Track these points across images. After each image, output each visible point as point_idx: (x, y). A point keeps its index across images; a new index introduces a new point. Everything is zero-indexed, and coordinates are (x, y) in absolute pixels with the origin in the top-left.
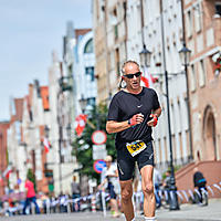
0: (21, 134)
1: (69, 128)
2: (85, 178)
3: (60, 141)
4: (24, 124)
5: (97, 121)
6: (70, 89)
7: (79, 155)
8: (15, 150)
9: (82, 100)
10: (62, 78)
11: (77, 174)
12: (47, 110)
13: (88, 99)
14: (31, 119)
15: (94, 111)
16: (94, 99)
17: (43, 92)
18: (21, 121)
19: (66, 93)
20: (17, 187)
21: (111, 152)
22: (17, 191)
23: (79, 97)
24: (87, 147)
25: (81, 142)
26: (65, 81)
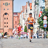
0: (24, 16)
1: (37, 15)
4: (25, 13)
5: (45, 13)
6: (38, 4)
8: (22, 20)
9: (41, 7)
10: (36, 1)
11: (38, 28)
12: (31, 10)
13: (43, 7)
14: (27, 12)
16: (44, 7)
17: (30, 5)
18: (24, 13)
22: (22, 32)
24: (42, 20)
25: (40, 19)
26: (36, 2)
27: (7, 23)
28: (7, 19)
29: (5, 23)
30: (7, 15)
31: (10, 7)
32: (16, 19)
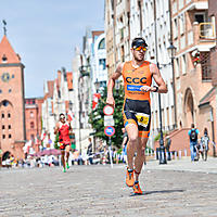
0: (52, 107)
1: (87, 103)
2: (98, 140)
3: (80, 112)
4: (54, 100)
6: (88, 75)
7: (94, 123)
9: (97, 83)
10: (82, 67)
11: (92, 137)
12: (71, 90)
13: (101, 82)
14: (59, 96)
16: (105, 82)
17: (68, 77)
18: (52, 98)
19: (85, 78)
20: (49, 146)
21: (117, 121)
22: (48, 149)
23: (94, 81)
24: (100, 117)
25: (96, 113)
26: (84, 69)
27: (10, 127)
28: (9, 115)
29: (3, 127)
30: (9, 106)
31: (14, 84)
32: (32, 115)
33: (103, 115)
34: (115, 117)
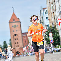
2: (48, 45)
5: (50, 30)
6: (43, 23)
7: (46, 39)
9: (46, 25)
10: (41, 20)
13: (47, 25)
15: (49, 28)
16: (49, 25)
20: (31, 48)
21: (54, 38)
22: (31, 49)
25: (46, 36)
26: (41, 21)
28: (17, 39)
32: (25, 38)
33: (49, 36)
34: (53, 37)
